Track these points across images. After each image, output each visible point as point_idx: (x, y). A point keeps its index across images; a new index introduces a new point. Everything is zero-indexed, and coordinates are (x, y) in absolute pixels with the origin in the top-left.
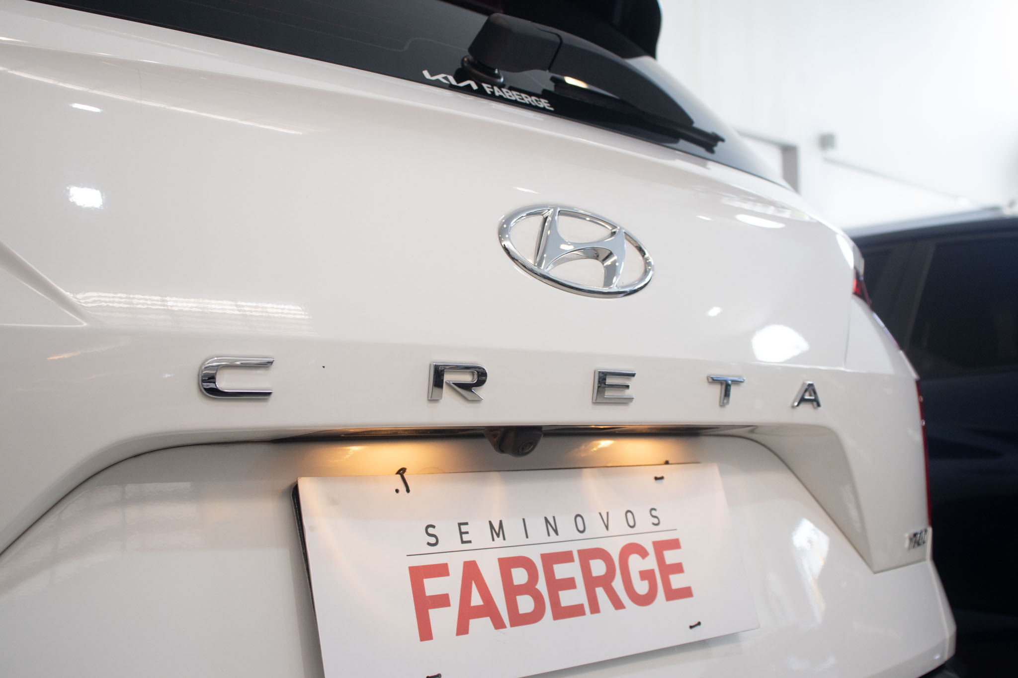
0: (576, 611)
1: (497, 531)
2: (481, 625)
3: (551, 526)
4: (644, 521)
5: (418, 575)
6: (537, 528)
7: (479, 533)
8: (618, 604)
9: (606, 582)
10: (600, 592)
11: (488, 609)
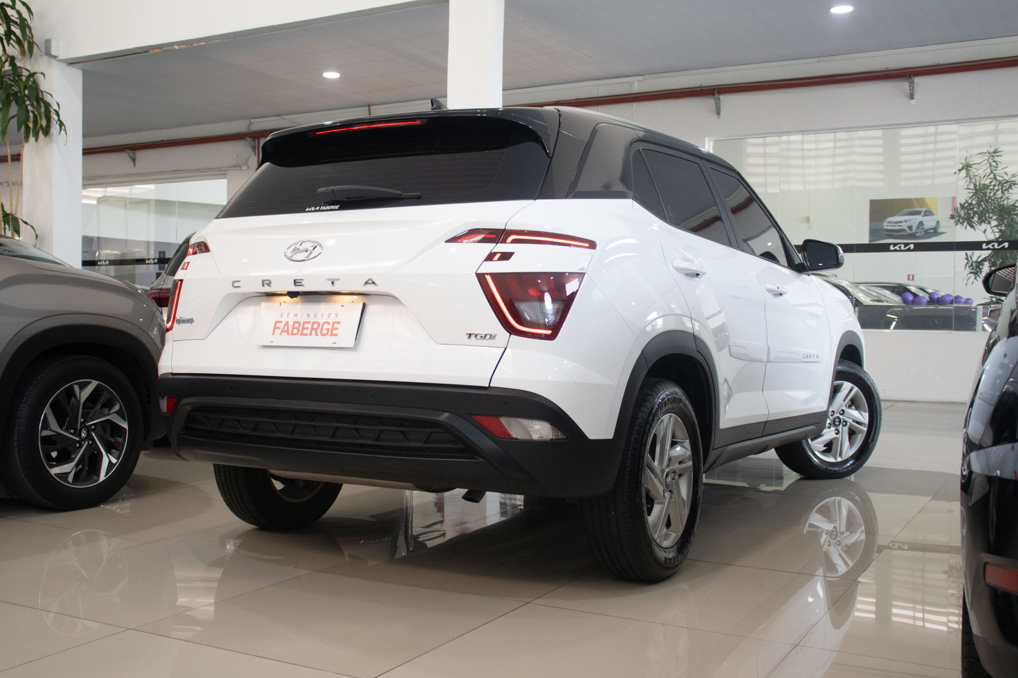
0: (306, 335)
1: (296, 315)
2: (285, 334)
3: (308, 315)
4: (333, 315)
5: (276, 322)
6: (305, 315)
7: (292, 315)
8: (317, 334)
9: (316, 330)
10: (314, 332)
11: (287, 331)
